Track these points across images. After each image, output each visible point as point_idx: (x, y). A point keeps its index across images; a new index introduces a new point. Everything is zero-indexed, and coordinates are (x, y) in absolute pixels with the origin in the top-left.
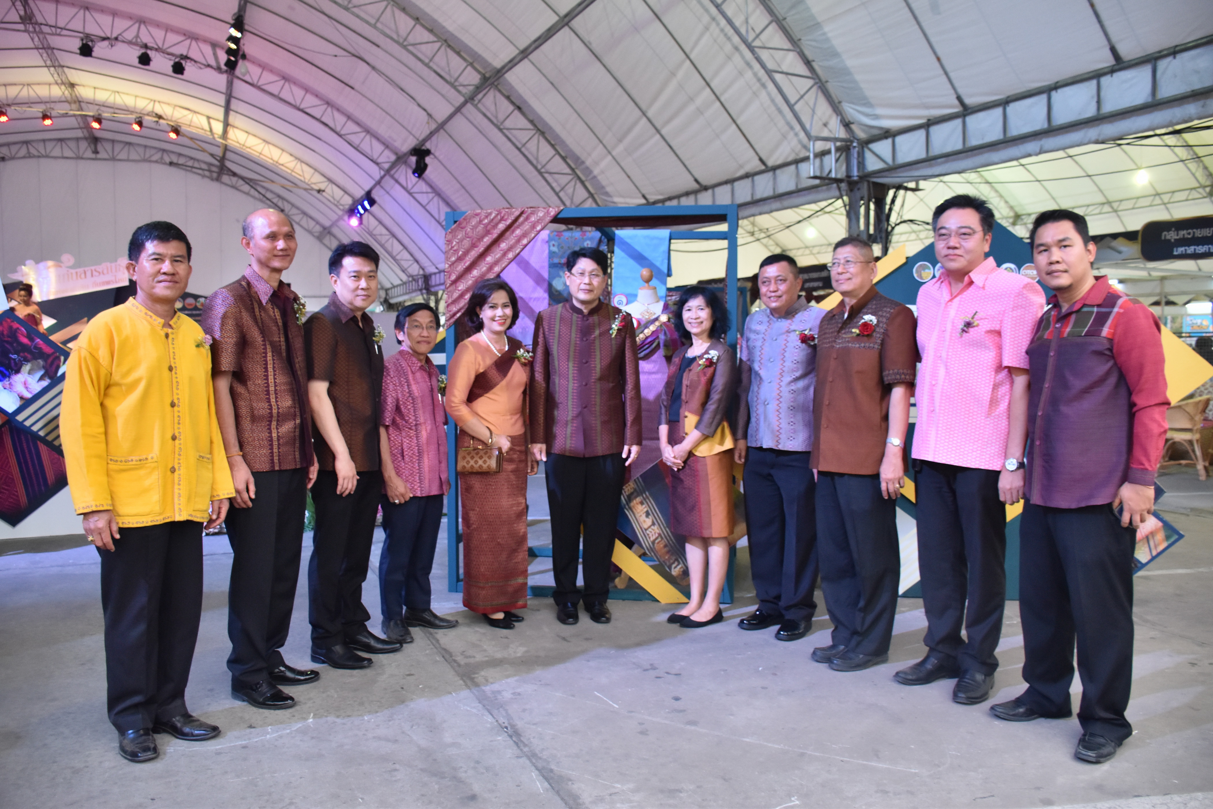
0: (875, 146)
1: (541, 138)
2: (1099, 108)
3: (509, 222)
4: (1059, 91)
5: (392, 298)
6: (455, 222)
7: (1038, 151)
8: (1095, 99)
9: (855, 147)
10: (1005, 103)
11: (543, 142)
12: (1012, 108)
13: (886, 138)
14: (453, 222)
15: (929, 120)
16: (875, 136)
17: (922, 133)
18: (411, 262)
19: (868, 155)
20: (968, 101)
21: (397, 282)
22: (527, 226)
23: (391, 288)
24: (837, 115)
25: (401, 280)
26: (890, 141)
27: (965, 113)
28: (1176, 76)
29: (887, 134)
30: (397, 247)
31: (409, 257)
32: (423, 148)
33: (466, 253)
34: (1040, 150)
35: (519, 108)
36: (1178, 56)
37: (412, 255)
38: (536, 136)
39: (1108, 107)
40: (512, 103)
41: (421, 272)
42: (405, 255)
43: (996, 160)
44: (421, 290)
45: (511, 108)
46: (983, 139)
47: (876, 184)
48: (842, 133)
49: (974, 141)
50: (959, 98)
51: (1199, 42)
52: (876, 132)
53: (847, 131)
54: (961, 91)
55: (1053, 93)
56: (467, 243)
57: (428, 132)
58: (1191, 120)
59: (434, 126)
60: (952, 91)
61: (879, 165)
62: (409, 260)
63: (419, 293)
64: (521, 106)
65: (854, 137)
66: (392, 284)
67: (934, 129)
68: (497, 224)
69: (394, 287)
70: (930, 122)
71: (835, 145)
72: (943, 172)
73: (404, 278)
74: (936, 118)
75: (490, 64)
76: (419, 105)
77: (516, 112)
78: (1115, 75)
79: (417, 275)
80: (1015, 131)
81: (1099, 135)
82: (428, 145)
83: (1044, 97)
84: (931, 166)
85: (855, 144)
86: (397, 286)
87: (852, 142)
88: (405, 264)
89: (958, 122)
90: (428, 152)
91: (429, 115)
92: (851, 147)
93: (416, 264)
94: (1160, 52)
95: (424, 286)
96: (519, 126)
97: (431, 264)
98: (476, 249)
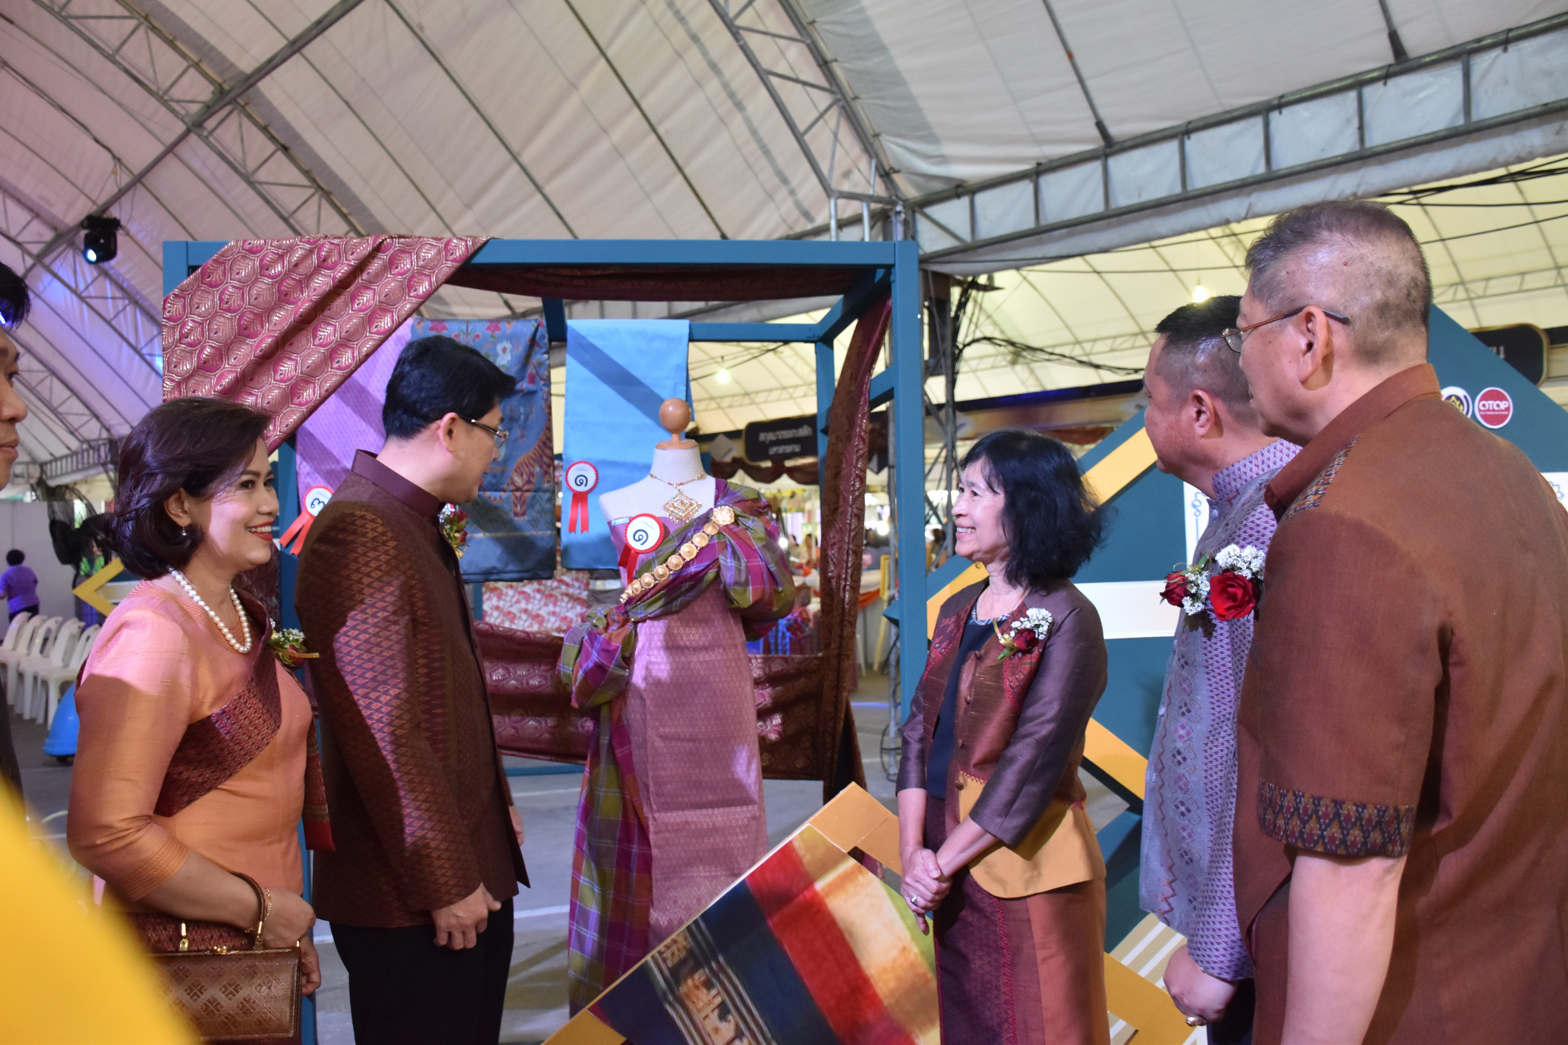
0: (937, 211)
1: (324, 203)
2: (1362, 140)
3: (342, 271)
4: (1285, 111)
5: (52, 477)
6: (192, 269)
7: (1243, 214)
8: (1355, 123)
9: (899, 213)
10: (1183, 133)
11: (327, 208)
12: (1194, 143)
13: (958, 196)
14: (185, 270)
15: (1039, 164)
16: (936, 193)
17: (1025, 188)
18: (85, 419)
19: (923, 226)
20: (1116, 130)
21: (61, 451)
22: (390, 283)
23: (51, 462)
24: (871, 157)
25: (68, 448)
26: (965, 201)
27: (1108, 150)
28: (1506, 82)
29: (960, 190)
30: (60, 393)
31: (82, 409)
32: (105, 216)
33: (223, 351)
34: (1247, 213)
35: (285, 149)
36: (1512, 48)
37: (87, 407)
38: (316, 198)
39: (1376, 138)
40: (272, 138)
41: (105, 435)
42: (76, 405)
43: (1163, 230)
44: (104, 465)
45: (271, 147)
46: (1139, 195)
47: (937, 275)
48: (879, 189)
49: (1122, 200)
50: (1100, 125)
51: (1556, 21)
52: (938, 186)
53: (885, 183)
54: (1103, 113)
55: (1274, 116)
56: (224, 326)
57: (116, 190)
58: (1531, 157)
59: (125, 179)
60: (1090, 113)
61: (945, 243)
62: (82, 415)
63: (101, 469)
64: (287, 145)
65: (897, 196)
66: (51, 454)
67: (1046, 181)
68: (309, 277)
69: (56, 459)
70: (1041, 168)
71: (868, 206)
72: (1064, 253)
73: (74, 444)
74: (1051, 161)
75: (232, 65)
76: (97, 141)
77: (280, 155)
78: (1391, 82)
79: (97, 440)
80: (1199, 181)
81: (1359, 185)
82: (114, 212)
83: (1258, 122)
84: (1041, 243)
85: (899, 208)
86: (61, 458)
87: (894, 204)
88: (75, 421)
89: (1095, 167)
90: (115, 224)
91: (117, 159)
92: (892, 214)
93: (94, 420)
94: (1479, 40)
95: (109, 458)
96: (285, 180)
97: (122, 420)
98: (249, 341)
